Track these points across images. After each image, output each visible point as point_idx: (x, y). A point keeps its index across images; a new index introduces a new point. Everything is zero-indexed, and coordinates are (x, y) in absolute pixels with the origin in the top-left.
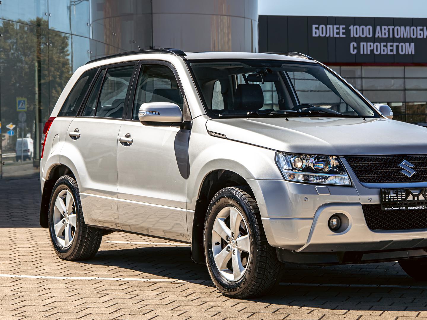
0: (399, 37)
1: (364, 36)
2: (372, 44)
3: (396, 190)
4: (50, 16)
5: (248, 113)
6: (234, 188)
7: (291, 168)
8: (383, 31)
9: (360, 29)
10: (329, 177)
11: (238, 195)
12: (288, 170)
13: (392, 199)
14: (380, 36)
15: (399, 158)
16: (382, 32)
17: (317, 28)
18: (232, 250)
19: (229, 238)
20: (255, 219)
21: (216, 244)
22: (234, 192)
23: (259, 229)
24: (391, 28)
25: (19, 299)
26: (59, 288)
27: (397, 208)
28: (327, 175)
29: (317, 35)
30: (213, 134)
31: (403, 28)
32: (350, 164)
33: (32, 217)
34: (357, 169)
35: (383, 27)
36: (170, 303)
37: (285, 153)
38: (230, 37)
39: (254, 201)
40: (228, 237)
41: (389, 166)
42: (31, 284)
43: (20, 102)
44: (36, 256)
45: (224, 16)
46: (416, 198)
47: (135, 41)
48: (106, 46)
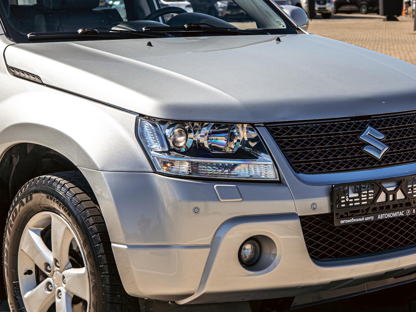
3: (358, 186)
5: (80, 31)
6: (59, 179)
7: (167, 149)
10: (236, 165)
11: (65, 193)
12: (161, 152)
13: (351, 202)
15: (359, 123)
18: (55, 289)
19: (50, 267)
20: (99, 243)
21: (25, 274)
22: (59, 187)
23: (106, 262)
27: (360, 220)
28: (232, 162)
30: (17, 73)
32: (275, 139)
34: (288, 148)
37: (154, 118)
39: (96, 207)
40: (47, 265)
41: (344, 140)
46: (391, 197)
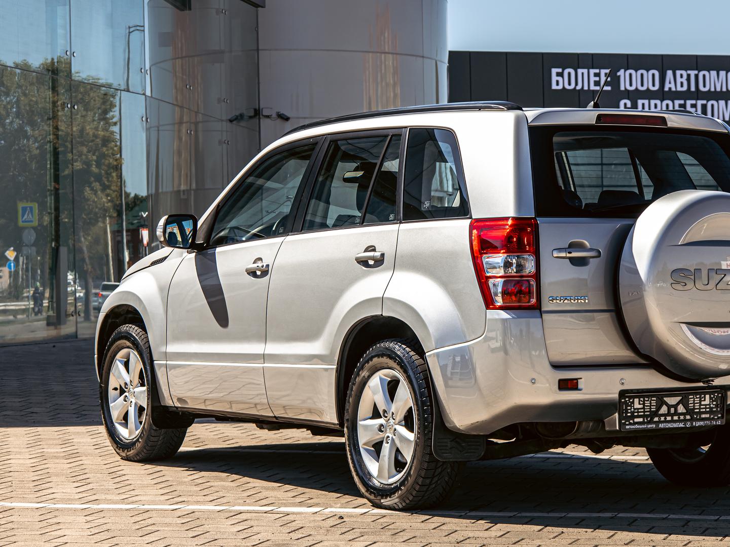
0: (706, 89)
1: (644, 88)
2: (658, 102)
4: (74, 56)
8: (679, 80)
9: (636, 75)
14: (673, 89)
16: (677, 81)
17: (560, 75)
24: (693, 73)
25: (6, 539)
26: (75, 522)
29: (560, 87)
31: (714, 73)
33: (38, 409)
35: (678, 73)
36: (260, 543)
38: (398, 91)
42: (29, 516)
43: (24, 209)
44: (40, 472)
45: (387, 55)
47: (227, 100)
48: (177, 108)
